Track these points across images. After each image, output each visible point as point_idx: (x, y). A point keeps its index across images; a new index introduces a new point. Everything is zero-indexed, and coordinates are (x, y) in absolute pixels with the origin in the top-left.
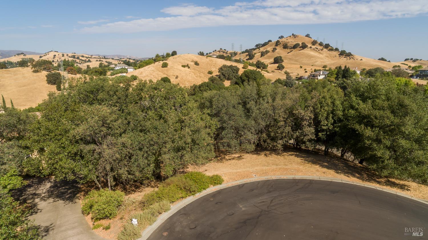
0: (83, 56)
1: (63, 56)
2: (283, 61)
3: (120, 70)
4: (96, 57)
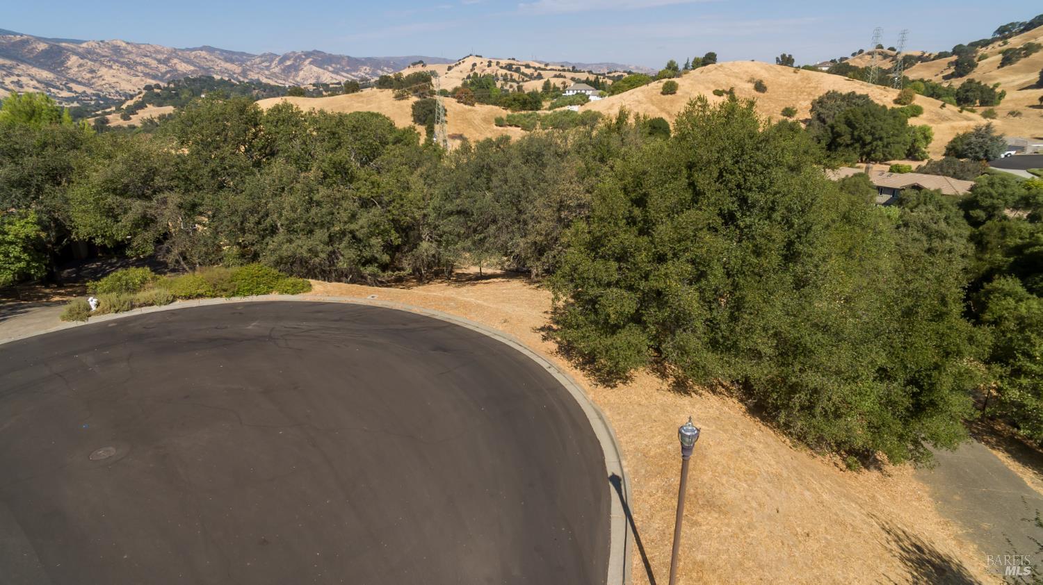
0: (527, 66)
1: (489, 65)
3: (572, 99)
4: (554, 67)
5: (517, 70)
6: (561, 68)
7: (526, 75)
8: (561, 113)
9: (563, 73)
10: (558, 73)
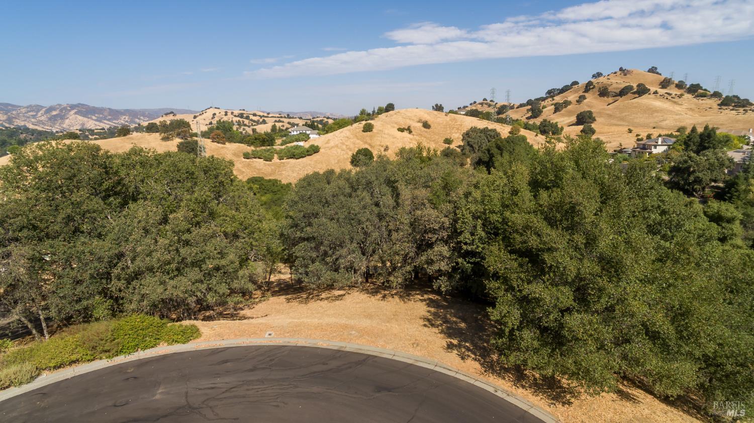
0: (255, 115)
1: (226, 115)
2: (594, 120)
3: (297, 137)
4: (274, 115)
5: (247, 118)
6: (279, 116)
7: (254, 121)
8: (292, 147)
9: (281, 119)
10: (278, 119)
